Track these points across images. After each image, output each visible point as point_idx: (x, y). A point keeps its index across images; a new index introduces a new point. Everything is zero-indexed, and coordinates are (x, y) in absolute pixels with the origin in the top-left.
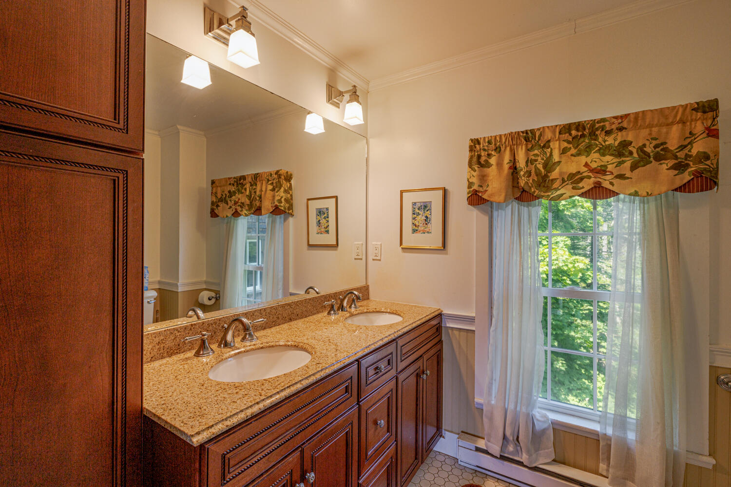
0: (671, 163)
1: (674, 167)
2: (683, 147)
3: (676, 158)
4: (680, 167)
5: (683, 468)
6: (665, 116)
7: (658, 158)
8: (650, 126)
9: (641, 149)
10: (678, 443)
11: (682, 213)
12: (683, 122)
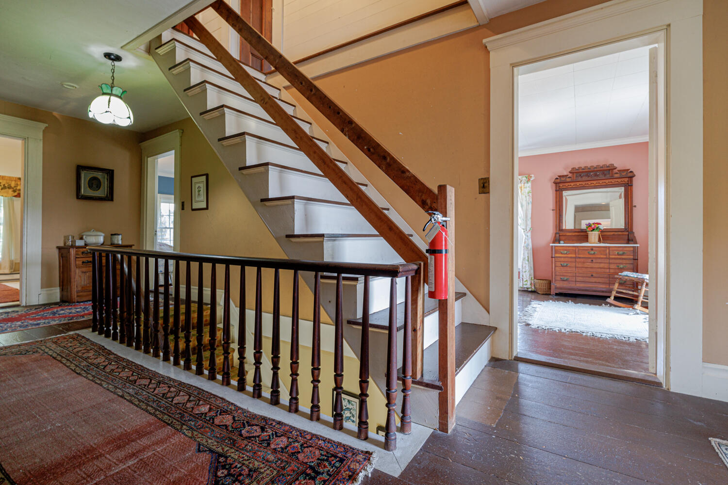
0: (12, 190)
1: (13, 191)
2: (15, 187)
3: (13, 189)
4: (14, 191)
5: (14, 264)
6: (11, 179)
7: (9, 188)
8: (7, 180)
9: (4, 185)
10: (13, 258)
11: (15, 202)
12: (15, 181)
